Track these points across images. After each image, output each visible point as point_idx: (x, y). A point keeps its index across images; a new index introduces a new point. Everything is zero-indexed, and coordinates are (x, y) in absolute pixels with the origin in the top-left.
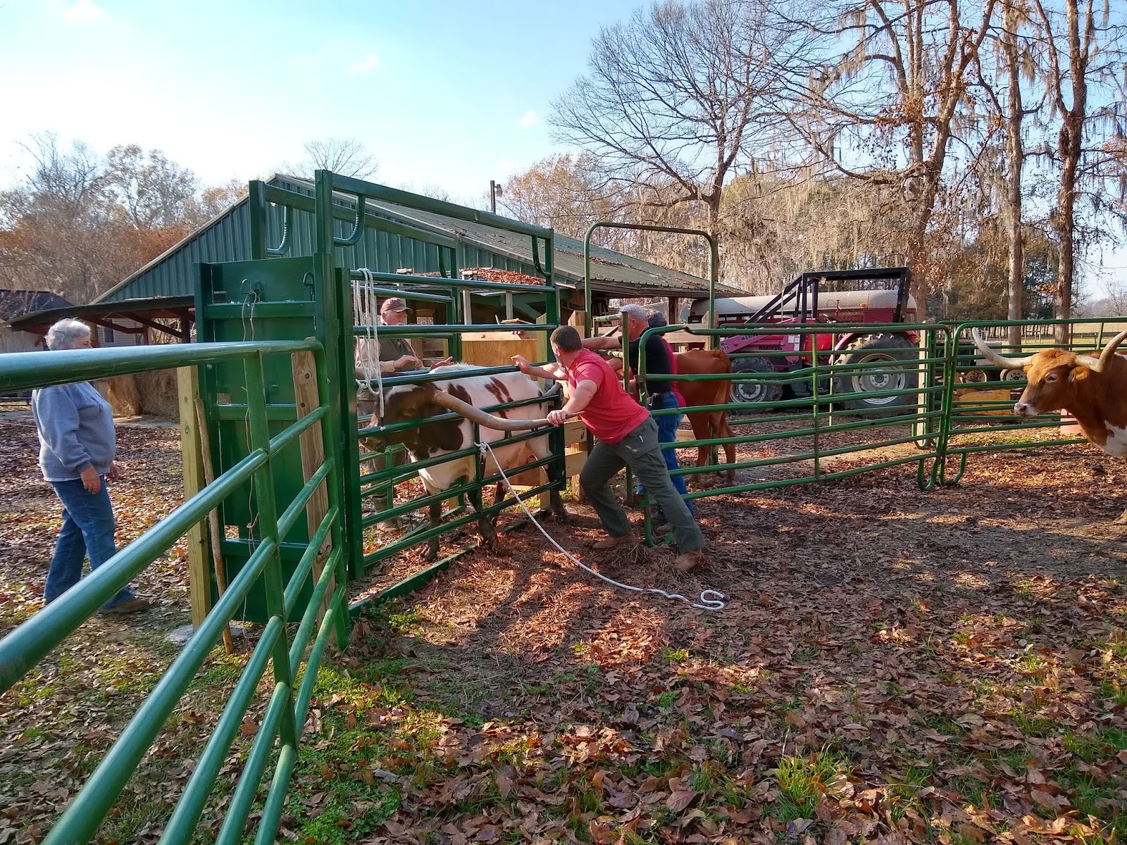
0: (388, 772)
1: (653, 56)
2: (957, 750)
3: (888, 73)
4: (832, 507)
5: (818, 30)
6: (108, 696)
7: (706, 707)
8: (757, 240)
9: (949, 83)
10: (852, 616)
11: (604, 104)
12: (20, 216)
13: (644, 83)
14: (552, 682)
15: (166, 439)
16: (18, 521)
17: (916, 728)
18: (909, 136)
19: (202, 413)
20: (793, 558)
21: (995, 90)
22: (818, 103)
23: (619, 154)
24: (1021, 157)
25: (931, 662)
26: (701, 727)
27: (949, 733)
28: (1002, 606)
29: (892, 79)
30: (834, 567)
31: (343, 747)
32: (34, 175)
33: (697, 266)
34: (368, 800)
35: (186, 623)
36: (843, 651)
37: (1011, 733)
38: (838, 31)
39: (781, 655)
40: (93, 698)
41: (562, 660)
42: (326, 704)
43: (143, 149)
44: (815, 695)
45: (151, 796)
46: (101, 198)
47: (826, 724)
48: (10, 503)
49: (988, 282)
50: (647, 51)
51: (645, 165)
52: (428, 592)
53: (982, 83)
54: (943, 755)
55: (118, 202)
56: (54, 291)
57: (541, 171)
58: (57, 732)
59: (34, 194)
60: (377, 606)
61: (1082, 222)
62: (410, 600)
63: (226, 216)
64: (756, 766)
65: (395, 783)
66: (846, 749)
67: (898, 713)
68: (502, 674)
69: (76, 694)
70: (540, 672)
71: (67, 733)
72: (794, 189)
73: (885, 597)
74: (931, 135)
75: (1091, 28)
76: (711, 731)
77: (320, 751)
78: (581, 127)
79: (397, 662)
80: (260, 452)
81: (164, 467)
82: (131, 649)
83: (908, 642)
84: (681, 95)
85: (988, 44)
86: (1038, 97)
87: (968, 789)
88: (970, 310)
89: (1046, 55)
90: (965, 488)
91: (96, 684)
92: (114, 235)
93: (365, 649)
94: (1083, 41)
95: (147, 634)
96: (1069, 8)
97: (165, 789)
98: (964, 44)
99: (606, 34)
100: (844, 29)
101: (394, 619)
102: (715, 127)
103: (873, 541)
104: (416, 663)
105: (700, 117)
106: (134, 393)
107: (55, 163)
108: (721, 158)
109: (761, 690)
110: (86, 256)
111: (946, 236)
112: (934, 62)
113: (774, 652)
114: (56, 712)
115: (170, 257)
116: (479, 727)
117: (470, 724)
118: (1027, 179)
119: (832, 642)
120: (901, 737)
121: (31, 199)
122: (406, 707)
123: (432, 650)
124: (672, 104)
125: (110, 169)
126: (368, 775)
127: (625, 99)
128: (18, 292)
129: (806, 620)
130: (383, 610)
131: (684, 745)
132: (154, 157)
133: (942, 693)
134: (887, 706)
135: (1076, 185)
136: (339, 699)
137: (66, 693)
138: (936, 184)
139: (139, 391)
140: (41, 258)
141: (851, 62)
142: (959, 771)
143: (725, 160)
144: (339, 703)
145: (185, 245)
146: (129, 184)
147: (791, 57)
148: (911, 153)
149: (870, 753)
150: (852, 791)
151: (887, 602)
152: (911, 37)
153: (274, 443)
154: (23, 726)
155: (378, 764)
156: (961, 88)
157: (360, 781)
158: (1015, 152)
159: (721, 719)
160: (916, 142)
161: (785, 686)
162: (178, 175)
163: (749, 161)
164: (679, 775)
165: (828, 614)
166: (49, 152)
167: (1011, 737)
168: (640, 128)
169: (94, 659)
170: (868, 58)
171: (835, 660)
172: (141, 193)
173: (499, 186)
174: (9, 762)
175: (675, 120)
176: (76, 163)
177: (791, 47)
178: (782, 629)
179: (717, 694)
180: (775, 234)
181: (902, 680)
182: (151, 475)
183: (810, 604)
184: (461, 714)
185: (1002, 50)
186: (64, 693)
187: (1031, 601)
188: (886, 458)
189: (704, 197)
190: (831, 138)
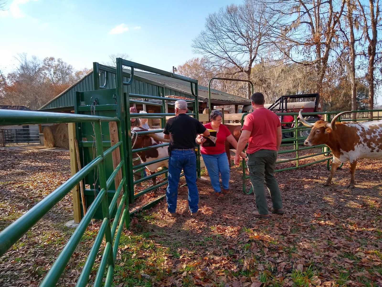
0: (147, 275)
1: (227, 24)
2: (357, 266)
3: (308, 28)
4: (297, 177)
5: (284, 13)
6: (45, 246)
7: (261, 250)
8: (264, 85)
9: (329, 31)
10: (310, 216)
11: (210, 40)
12: (15, 81)
13: (224, 32)
14: (204, 241)
15: (64, 155)
16: (13, 184)
17: (340, 258)
18: (316, 49)
19: (77, 144)
20: (286, 195)
21: (345, 33)
22: (284, 38)
23: (216, 57)
24: (355, 56)
25: (342, 232)
26: (260, 257)
27: (353, 259)
28: (365, 212)
29: (309, 30)
30: (301, 198)
31: (130, 265)
32: (19, 67)
33: (243, 95)
34: (140, 285)
35: (72, 219)
36: (309, 229)
37: (377, 259)
38: (291, 14)
39: (286, 230)
40: (39, 247)
41: (206, 232)
42: (123, 249)
43: (55, 58)
44: (301, 245)
45: (60, 284)
46: (41, 75)
47: (306, 256)
48: (11, 177)
49: (344, 99)
50: (225, 22)
51: (225, 61)
52: (157, 208)
53: (341, 30)
54: (352, 268)
55: (47, 76)
56: (26, 106)
57: (189, 64)
58: (27, 259)
59: (19, 74)
60: (139, 213)
61: (376, 78)
62: (151, 211)
63: (83, 79)
64: (282, 272)
65: (150, 279)
66: (316, 266)
67: (333, 252)
68: (185, 238)
69: (33, 245)
70: (199, 237)
71: (30, 260)
72: (276, 68)
73: (321, 208)
74: (324, 48)
75: (378, 11)
76: (264, 259)
77: (121, 267)
78: (203, 48)
79: (147, 233)
80: (100, 157)
81: (63, 165)
82: (53, 229)
83: (332, 225)
84: (237, 37)
85: (342, 17)
86: (360, 35)
87: (364, 281)
88: (337, 109)
89: (363, 20)
90: (344, 170)
91: (40, 242)
92: (46, 87)
93: (136, 229)
94: (375, 16)
95: (58, 223)
96: (370, 4)
97: (65, 281)
98: (335, 17)
99: (211, 16)
100: (293, 13)
101: (145, 218)
102: (248, 47)
103: (314, 189)
104: (154, 234)
105: (243, 44)
106: (53, 140)
107: (26, 63)
108: (251, 58)
109: (280, 243)
110: (37, 94)
111: (330, 83)
112: (324, 24)
113: (284, 229)
114: (26, 252)
115: (65, 93)
116: (178, 257)
117: (175, 256)
118: (357, 63)
119: (304, 225)
120: (335, 261)
121: (18, 75)
122: (151, 250)
123: (159, 229)
124: (234, 40)
125: (44, 65)
126: (139, 276)
127: (218, 38)
128: (14, 106)
129: (294, 217)
130: (142, 214)
131: (255, 264)
132: (59, 61)
133: (348, 244)
134: (328, 249)
135: (374, 65)
136: (127, 247)
137: (30, 245)
138: (326, 65)
139: (54, 139)
140: (21, 95)
141: (295, 25)
142: (359, 274)
143: (252, 58)
144: (127, 249)
145: (70, 89)
146: (51, 70)
147: (274, 23)
148: (317, 55)
149: (324, 268)
150: (320, 282)
151: (322, 210)
152: (316, 15)
153: (105, 154)
154: (15, 257)
155: (143, 271)
156: (334, 32)
157: (136, 278)
158: (352, 54)
159: (267, 254)
160: (318, 51)
161: (289, 242)
162: (67, 67)
163: (260, 59)
164: (254, 276)
165: (301, 215)
166: (24, 59)
167: (377, 261)
168: (223, 48)
169: (39, 232)
170: (301, 23)
171: (306, 232)
172: (55, 73)
173: (176, 68)
174: (9, 270)
175: (235, 45)
176: (33, 63)
177: (274, 20)
178: (286, 221)
179: (264, 245)
180: (270, 83)
181: (332, 240)
182: (59, 168)
183: (294, 211)
184: (172, 253)
185: (347, 19)
186: (29, 245)
187: (375, 210)
188: (314, 160)
189: (245, 71)
190: (289, 50)
